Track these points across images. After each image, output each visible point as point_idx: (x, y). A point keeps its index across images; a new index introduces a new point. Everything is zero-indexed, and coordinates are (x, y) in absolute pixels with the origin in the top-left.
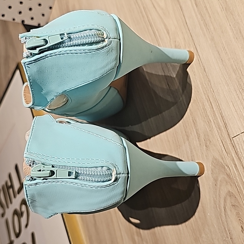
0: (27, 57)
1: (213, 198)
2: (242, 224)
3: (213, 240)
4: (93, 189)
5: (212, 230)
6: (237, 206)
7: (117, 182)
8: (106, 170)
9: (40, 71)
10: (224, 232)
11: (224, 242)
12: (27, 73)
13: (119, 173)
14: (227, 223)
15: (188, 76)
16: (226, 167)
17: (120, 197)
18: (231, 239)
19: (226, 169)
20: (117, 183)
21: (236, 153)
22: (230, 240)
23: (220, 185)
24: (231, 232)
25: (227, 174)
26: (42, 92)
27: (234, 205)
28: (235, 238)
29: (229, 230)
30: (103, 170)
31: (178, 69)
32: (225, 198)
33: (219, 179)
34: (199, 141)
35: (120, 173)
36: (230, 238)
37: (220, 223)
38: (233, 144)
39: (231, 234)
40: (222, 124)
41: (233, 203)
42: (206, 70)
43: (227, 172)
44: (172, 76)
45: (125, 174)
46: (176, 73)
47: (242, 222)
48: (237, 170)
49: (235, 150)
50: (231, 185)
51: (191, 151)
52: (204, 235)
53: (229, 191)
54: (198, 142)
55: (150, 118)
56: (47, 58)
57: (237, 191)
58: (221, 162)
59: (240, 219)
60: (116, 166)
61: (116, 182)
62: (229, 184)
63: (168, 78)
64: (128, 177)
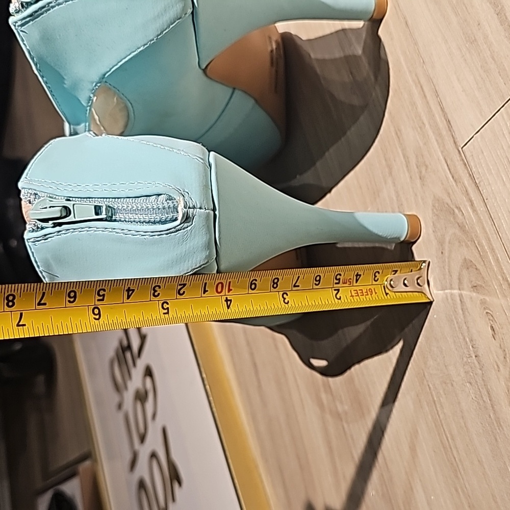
0: (17, 12)
1: (440, 281)
2: (492, 321)
3: (447, 369)
4: (145, 239)
5: (444, 348)
6: (481, 286)
7: (191, 223)
8: (165, 200)
9: (47, 38)
10: (463, 346)
11: (465, 367)
12: (24, 44)
13: (191, 206)
14: (466, 326)
15: (381, 44)
16: (456, 211)
17: (204, 257)
18: (477, 358)
19: (457, 214)
20: (191, 226)
21: (472, 176)
22: (475, 361)
23: (450, 251)
24: (475, 343)
25: (458, 224)
26: (65, 84)
27: (475, 285)
28: (482, 355)
29: (471, 340)
30: (159, 201)
31: (364, 35)
32: (460, 274)
33: (447, 239)
34: (408, 170)
35: (194, 206)
36: (474, 357)
37: (456, 330)
38: (463, 160)
39: (475, 348)
40: (442, 124)
41: (473, 283)
42: (410, 22)
43: (458, 221)
44: (356, 53)
45: (205, 208)
46: (362, 44)
47: (492, 318)
48: (474, 210)
49: (468, 170)
50: (467, 246)
51: (398, 196)
52: (431, 362)
53: (465, 259)
54: (407, 174)
55: (328, 149)
56: (52, 10)
57: (478, 255)
58: (447, 204)
59: (489, 312)
60: (187, 194)
61: (189, 224)
62: (464, 244)
63: (350, 61)
64: (215, 216)
